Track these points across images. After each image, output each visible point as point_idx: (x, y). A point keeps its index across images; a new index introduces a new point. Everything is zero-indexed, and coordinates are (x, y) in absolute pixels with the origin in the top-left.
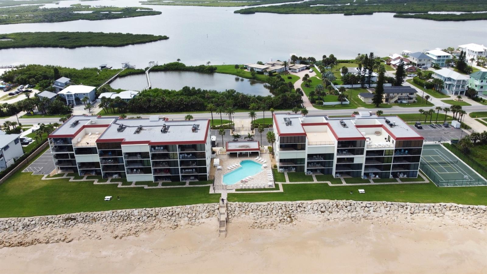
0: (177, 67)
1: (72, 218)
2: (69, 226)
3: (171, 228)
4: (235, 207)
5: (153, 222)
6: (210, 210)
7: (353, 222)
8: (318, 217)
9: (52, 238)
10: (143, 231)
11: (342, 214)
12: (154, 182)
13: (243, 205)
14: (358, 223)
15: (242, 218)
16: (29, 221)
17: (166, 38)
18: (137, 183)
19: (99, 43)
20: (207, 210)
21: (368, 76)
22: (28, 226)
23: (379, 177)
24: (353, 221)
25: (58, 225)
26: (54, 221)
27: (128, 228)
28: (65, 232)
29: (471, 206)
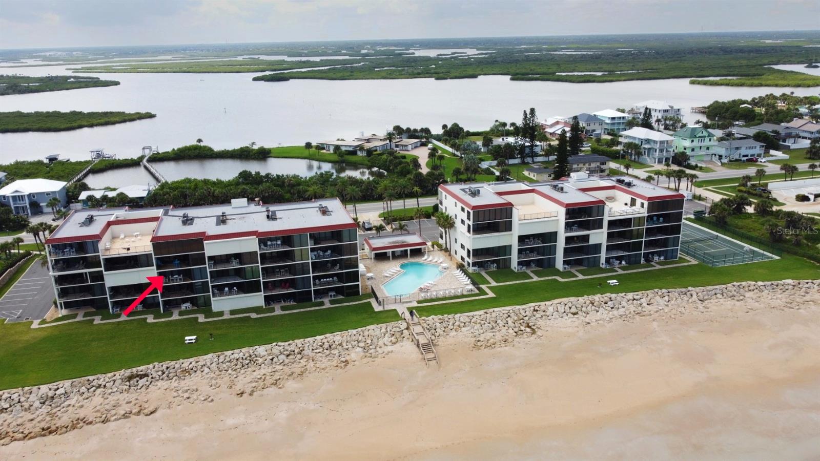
0: (199, 153)
1: (140, 375)
2: (139, 387)
3: (337, 366)
4: (433, 323)
5: (300, 362)
6: (395, 332)
7: (626, 322)
8: (572, 321)
9: (113, 412)
10: (289, 378)
11: (603, 314)
12: (264, 307)
13: (446, 319)
14: (633, 323)
15: (453, 337)
16: (50, 390)
17: (150, 116)
18: (232, 312)
19: (22, 127)
20: (389, 333)
21: (530, 144)
22: (52, 398)
23: (626, 264)
24: (624, 321)
25: (115, 389)
26: (104, 383)
27: (259, 377)
28: (137, 399)
29: (775, 283)
